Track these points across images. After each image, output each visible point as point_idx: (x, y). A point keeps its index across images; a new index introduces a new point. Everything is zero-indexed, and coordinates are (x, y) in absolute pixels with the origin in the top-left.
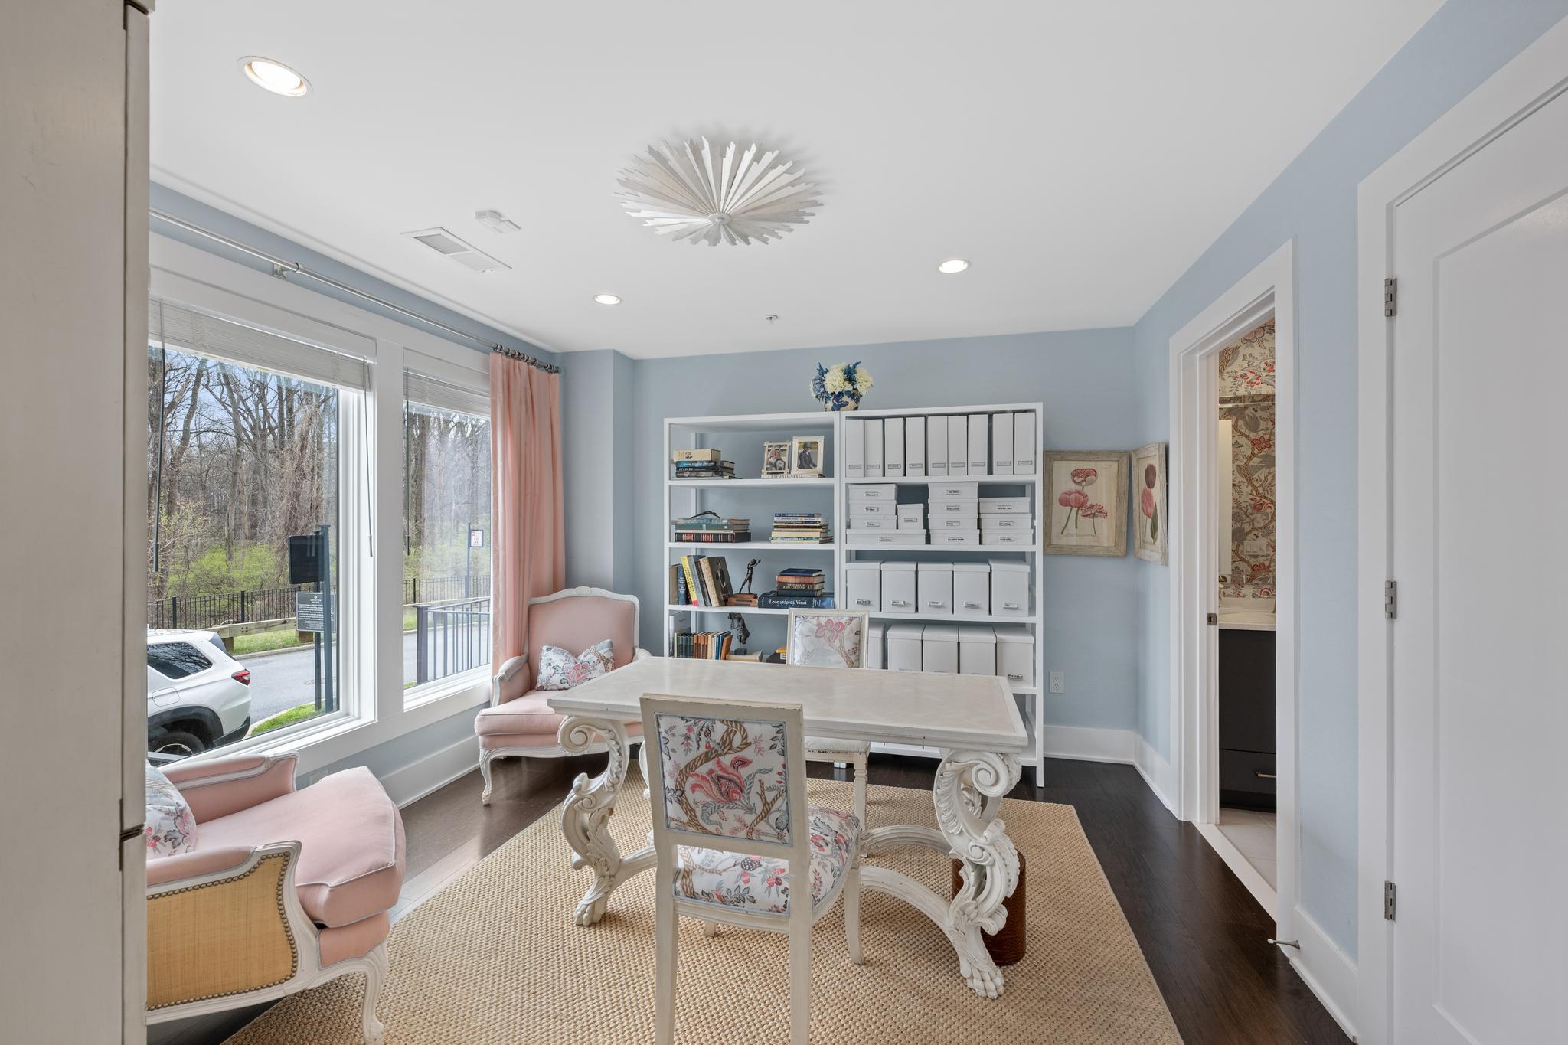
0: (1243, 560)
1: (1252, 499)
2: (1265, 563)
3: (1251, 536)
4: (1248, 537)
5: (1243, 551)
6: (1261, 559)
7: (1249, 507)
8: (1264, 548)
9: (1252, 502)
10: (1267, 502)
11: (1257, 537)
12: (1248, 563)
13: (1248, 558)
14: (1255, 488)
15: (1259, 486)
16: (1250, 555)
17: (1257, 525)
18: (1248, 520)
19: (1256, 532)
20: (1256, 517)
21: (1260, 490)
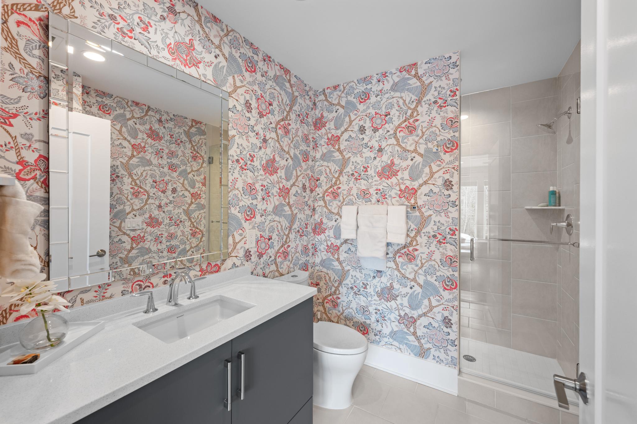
0: (125, 234)
1: (132, 188)
2: (141, 234)
3: (131, 215)
4: (128, 217)
5: (124, 227)
6: (138, 232)
7: (129, 194)
8: (140, 224)
9: (132, 190)
10: (142, 191)
11: (135, 216)
12: (128, 235)
13: (128, 232)
14: (133, 180)
15: (137, 179)
16: (129, 230)
17: (135, 208)
18: (128, 203)
19: (134, 212)
20: (134, 202)
21: (138, 182)
